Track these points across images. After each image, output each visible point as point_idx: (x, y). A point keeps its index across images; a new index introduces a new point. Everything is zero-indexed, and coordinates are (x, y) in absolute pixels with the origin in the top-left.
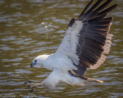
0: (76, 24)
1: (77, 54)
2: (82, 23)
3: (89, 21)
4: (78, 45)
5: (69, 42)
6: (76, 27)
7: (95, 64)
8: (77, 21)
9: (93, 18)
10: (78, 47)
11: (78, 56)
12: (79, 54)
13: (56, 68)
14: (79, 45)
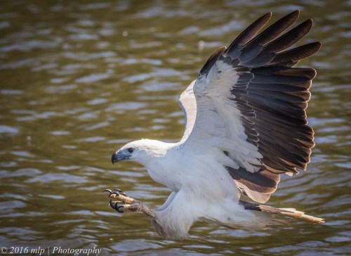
0: (220, 72)
1: (250, 139)
2: (236, 72)
3: (254, 70)
4: (243, 117)
5: (215, 113)
6: (220, 80)
7: (305, 162)
8: (221, 62)
9: (263, 65)
10: (244, 122)
11: (255, 144)
12: (256, 140)
13: (189, 185)
14: (247, 118)
